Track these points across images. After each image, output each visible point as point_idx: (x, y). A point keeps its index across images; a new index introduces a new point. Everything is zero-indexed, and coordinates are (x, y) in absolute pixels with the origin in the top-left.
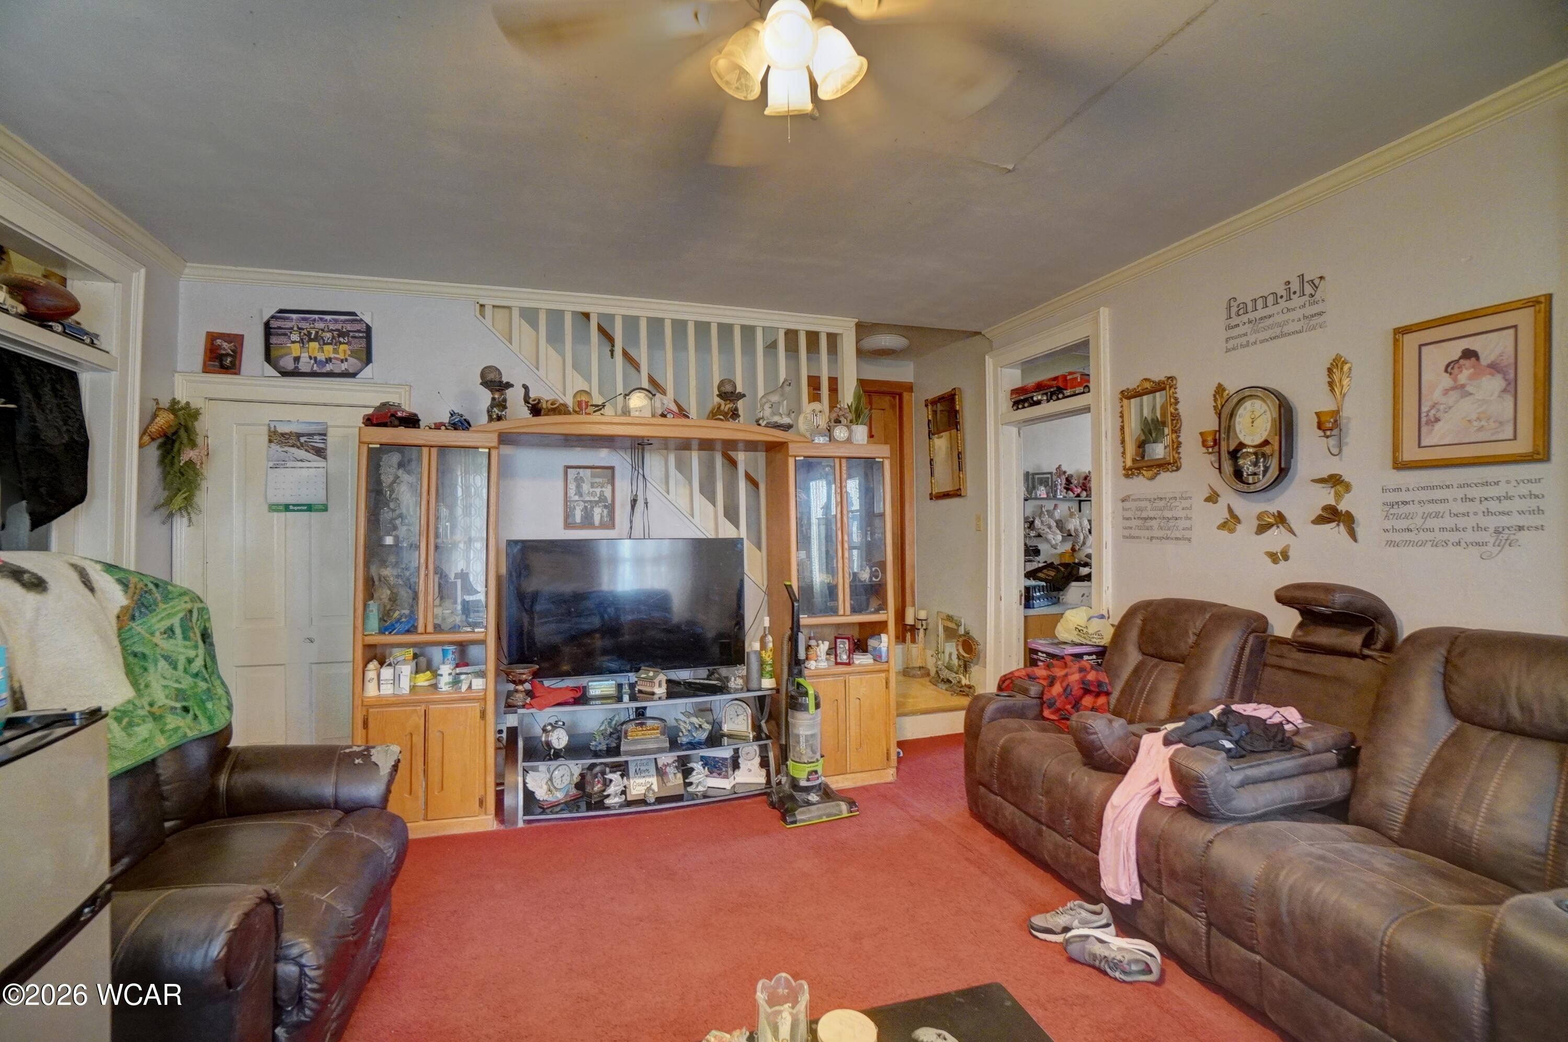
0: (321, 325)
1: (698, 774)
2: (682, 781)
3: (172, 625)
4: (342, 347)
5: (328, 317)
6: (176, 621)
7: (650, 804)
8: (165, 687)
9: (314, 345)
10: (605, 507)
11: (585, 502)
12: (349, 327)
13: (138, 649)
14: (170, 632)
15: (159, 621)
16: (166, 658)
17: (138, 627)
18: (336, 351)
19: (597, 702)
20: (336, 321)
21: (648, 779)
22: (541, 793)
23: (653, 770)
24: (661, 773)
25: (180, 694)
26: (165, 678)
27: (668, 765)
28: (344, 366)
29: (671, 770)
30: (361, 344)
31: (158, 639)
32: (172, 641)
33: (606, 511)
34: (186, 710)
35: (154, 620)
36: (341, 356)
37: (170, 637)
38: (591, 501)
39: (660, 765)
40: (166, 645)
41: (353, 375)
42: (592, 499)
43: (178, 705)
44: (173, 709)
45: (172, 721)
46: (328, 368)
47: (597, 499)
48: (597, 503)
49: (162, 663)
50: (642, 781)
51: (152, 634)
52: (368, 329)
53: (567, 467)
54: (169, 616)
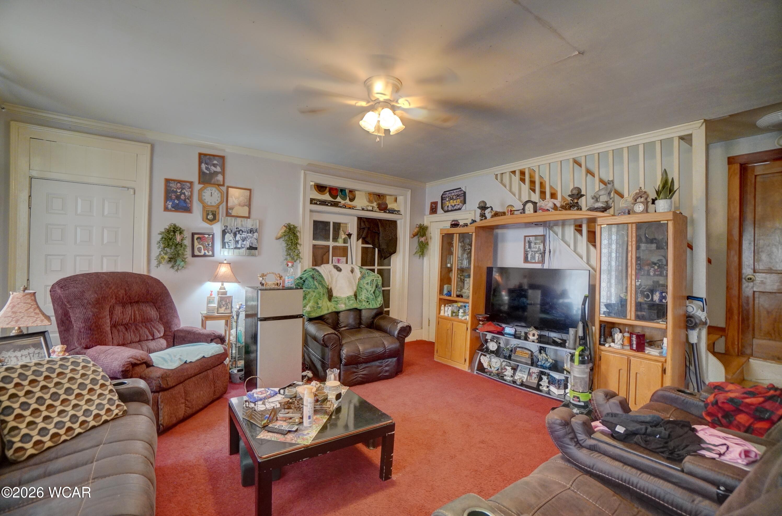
0: (453, 194)
1: (545, 382)
2: (537, 382)
4: (458, 200)
5: (455, 191)
6: (369, 281)
7: (517, 385)
9: (452, 201)
10: (541, 254)
11: (532, 251)
12: (460, 193)
13: (361, 286)
14: (368, 283)
15: (364, 281)
17: (361, 282)
18: (457, 202)
19: (508, 336)
20: (456, 192)
21: (523, 375)
22: (485, 365)
23: (527, 373)
24: (530, 374)
25: (368, 298)
27: (534, 373)
28: (459, 206)
29: (534, 376)
30: (462, 198)
31: (365, 285)
32: (368, 286)
33: (540, 255)
34: (368, 302)
36: (458, 203)
38: (534, 251)
39: (531, 372)
40: (366, 286)
41: (460, 209)
42: (535, 250)
44: (364, 300)
45: (364, 303)
46: (455, 208)
47: (537, 250)
48: (537, 251)
49: (365, 290)
50: (521, 375)
52: (465, 193)
53: (525, 236)
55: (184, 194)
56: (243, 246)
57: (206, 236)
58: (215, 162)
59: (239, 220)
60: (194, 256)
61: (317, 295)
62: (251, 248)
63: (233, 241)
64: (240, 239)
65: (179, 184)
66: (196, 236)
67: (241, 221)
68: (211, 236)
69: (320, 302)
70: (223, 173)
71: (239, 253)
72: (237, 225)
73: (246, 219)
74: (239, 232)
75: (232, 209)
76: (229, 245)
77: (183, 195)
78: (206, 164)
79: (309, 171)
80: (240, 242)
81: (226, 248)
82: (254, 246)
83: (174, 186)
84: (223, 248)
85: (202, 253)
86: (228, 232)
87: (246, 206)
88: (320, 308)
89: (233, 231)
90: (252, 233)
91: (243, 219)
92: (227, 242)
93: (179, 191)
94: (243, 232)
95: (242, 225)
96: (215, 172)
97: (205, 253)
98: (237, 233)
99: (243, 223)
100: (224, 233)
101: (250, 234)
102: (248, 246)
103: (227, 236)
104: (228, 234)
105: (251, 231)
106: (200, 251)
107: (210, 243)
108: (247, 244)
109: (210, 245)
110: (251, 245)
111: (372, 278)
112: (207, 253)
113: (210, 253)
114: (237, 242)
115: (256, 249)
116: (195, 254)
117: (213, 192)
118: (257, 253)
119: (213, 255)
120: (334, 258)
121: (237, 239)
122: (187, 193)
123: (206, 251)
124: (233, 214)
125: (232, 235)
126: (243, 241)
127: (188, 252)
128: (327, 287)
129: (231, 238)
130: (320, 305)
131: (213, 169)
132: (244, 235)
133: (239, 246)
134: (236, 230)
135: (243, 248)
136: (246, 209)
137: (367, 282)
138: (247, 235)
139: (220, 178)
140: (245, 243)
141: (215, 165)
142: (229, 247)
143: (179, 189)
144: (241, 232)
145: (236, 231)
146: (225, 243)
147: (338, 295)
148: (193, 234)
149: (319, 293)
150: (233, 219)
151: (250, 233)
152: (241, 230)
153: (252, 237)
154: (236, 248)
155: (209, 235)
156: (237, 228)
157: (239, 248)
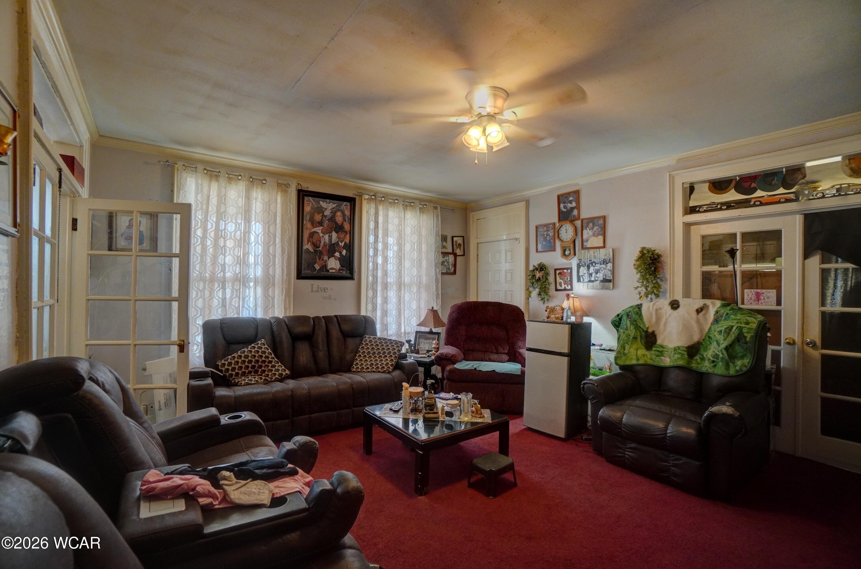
3: (722, 330)
6: (723, 329)
8: (714, 351)
13: (711, 335)
15: (718, 327)
16: (717, 341)
17: (713, 328)
25: (716, 356)
26: (715, 348)
31: (716, 334)
32: (720, 336)
35: (717, 326)
37: (720, 334)
40: (717, 336)
43: (712, 359)
44: (710, 359)
45: (707, 363)
49: (715, 343)
51: (715, 331)
54: (722, 326)
55: (549, 235)
56: (596, 279)
57: (565, 271)
58: (571, 198)
59: (592, 251)
60: (557, 290)
61: (626, 338)
62: (605, 280)
63: (587, 274)
64: (593, 271)
65: (545, 228)
66: (558, 272)
67: (594, 253)
68: (569, 271)
69: (627, 347)
70: (578, 207)
71: (593, 287)
72: (590, 257)
73: (598, 250)
74: (592, 263)
75: (587, 241)
76: (583, 278)
77: (548, 237)
78: (564, 203)
79: (679, 170)
80: (593, 275)
81: (581, 282)
82: (608, 278)
83: (542, 230)
84: (578, 282)
85: (563, 288)
86: (582, 265)
87: (600, 235)
88: (625, 354)
89: (587, 264)
90: (605, 263)
91: (595, 250)
92: (582, 276)
93: (545, 233)
94: (596, 264)
95: (595, 257)
96: (571, 208)
97: (565, 287)
98: (591, 265)
99: (596, 254)
100: (579, 266)
101: (603, 266)
102: (602, 279)
103: (582, 269)
104: (582, 268)
105: (605, 262)
106: (561, 286)
107: (569, 277)
108: (600, 276)
109: (569, 280)
110: (604, 277)
111: (731, 324)
112: (567, 288)
113: (569, 287)
114: (591, 275)
115: (610, 281)
116: (558, 288)
117: (567, 228)
118: (612, 286)
119: (571, 289)
120: (746, 291)
121: (591, 272)
122: (551, 234)
123: (566, 286)
124: (588, 246)
125: (586, 268)
126: (597, 274)
127: (552, 287)
128: (645, 329)
129: (585, 271)
130: (626, 352)
131: (570, 205)
132: (598, 267)
133: (593, 279)
134: (589, 262)
135: (596, 281)
136: (601, 238)
137: (720, 329)
138: (601, 266)
139: (575, 212)
140: (598, 275)
141: (570, 202)
142: (583, 280)
143: (546, 232)
144: (594, 264)
145: (589, 264)
146: (580, 276)
147: (665, 344)
148: (556, 270)
149: (628, 336)
150: (586, 251)
151: (603, 264)
152: (594, 262)
153: (605, 269)
154: (590, 281)
155: (567, 269)
156: (590, 260)
157: (593, 281)
